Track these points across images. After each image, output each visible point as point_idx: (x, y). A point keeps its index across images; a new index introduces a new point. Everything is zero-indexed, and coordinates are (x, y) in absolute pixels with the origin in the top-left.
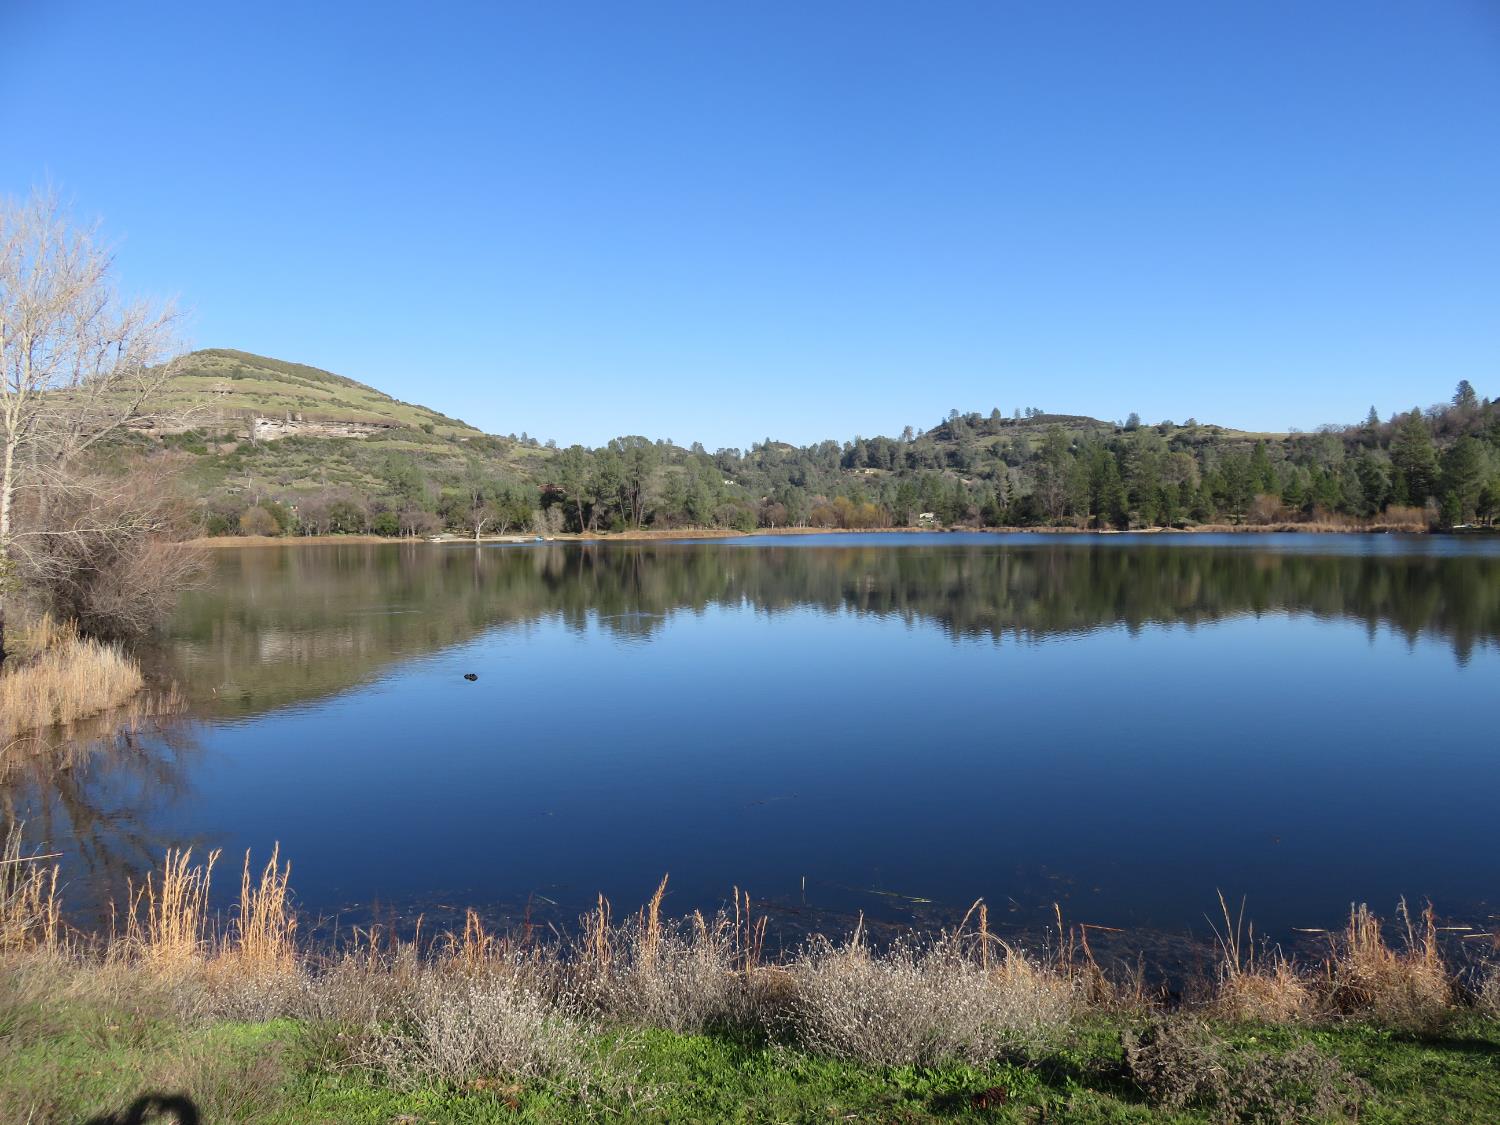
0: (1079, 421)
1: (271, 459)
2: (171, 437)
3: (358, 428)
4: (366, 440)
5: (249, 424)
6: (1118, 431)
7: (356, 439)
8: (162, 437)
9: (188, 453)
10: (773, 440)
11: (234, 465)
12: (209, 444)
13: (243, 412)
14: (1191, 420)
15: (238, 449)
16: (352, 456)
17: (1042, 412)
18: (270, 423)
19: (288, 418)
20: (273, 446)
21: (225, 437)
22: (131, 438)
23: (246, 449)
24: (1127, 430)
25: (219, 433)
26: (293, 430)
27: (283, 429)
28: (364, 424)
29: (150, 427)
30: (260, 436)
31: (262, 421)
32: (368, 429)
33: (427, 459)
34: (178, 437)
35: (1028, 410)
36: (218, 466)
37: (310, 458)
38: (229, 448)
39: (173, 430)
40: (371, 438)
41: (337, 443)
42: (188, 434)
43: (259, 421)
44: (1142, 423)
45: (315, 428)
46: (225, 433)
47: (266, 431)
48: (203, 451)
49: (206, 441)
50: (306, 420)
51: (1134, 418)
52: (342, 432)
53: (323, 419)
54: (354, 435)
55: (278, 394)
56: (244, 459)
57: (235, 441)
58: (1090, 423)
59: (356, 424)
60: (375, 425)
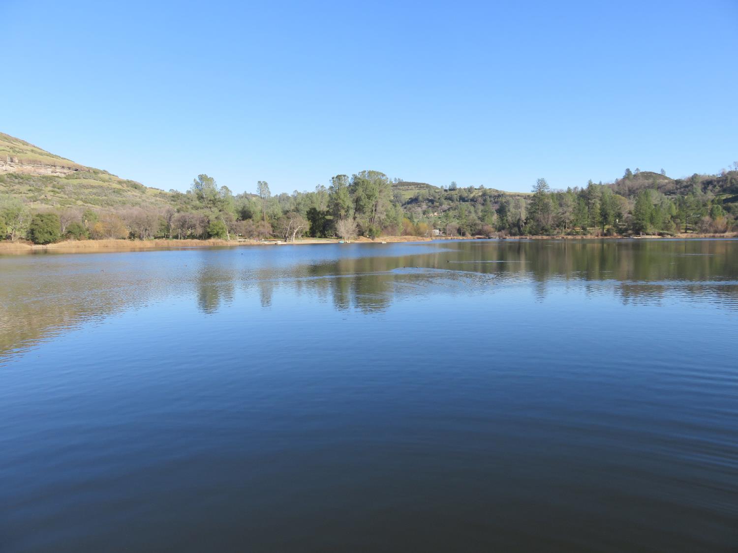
0: (422, 185)
3: (58, 170)
4: (65, 178)
6: (446, 191)
7: (58, 177)
14: (482, 185)
16: (62, 188)
17: (402, 180)
19: (8, 160)
24: (450, 190)
26: (13, 169)
27: (4, 168)
28: (63, 167)
32: (65, 171)
33: (114, 192)
35: (396, 179)
37: (32, 188)
40: (68, 177)
41: (47, 179)
44: (458, 187)
45: (28, 168)
50: (21, 162)
51: (454, 184)
52: (48, 172)
53: (33, 162)
54: (55, 175)
58: (428, 186)
59: (57, 167)
60: (69, 168)
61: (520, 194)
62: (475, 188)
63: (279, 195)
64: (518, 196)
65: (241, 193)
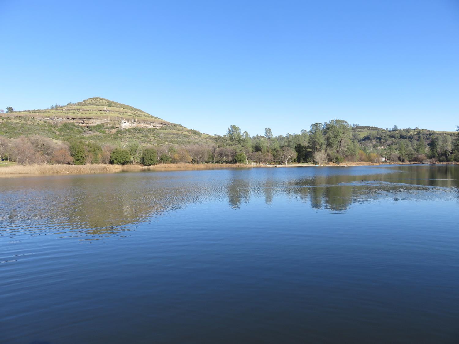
0: (373, 128)
1: (129, 136)
2: (91, 127)
3: (157, 125)
4: (160, 129)
5: (120, 123)
6: (390, 131)
7: (156, 129)
8: (88, 127)
9: (99, 133)
10: (259, 135)
11: (116, 137)
12: (106, 129)
13: (117, 117)
14: (417, 127)
15: (117, 132)
16: (158, 135)
18: (127, 122)
19: (133, 120)
20: (129, 130)
21: (111, 127)
22: (77, 127)
23: (120, 131)
24: (393, 131)
25: (109, 125)
26: (134, 125)
27: (131, 125)
28: (159, 123)
29: (82, 123)
30: (123, 127)
31: (124, 122)
32: (160, 125)
33: (184, 136)
34: (94, 127)
35: (354, 124)
36: (112, 138)
37: (144, 135)
38: (114, 131)
39: (92, 124)
41: (151, 130)
42: (98, 125)
43: (123, 121)
44: (399, 128)
45: (142, 125)
46: (111, 126)
47: (125, 125)
48: (104, 132)
49: (105, 129)
50: (139, 122)
51: (396, 127)
52: (151, 126)
53: (145, 121)
54: (155, 128)
55: (126, 112)
56: (120, 135)
57: (115, 129)
58: (377, 129)
60: (162, 124)
61: (447, 133)
62: (412, 129)
63: (277, 136)
64: (446, 134)
65: (255, 135)
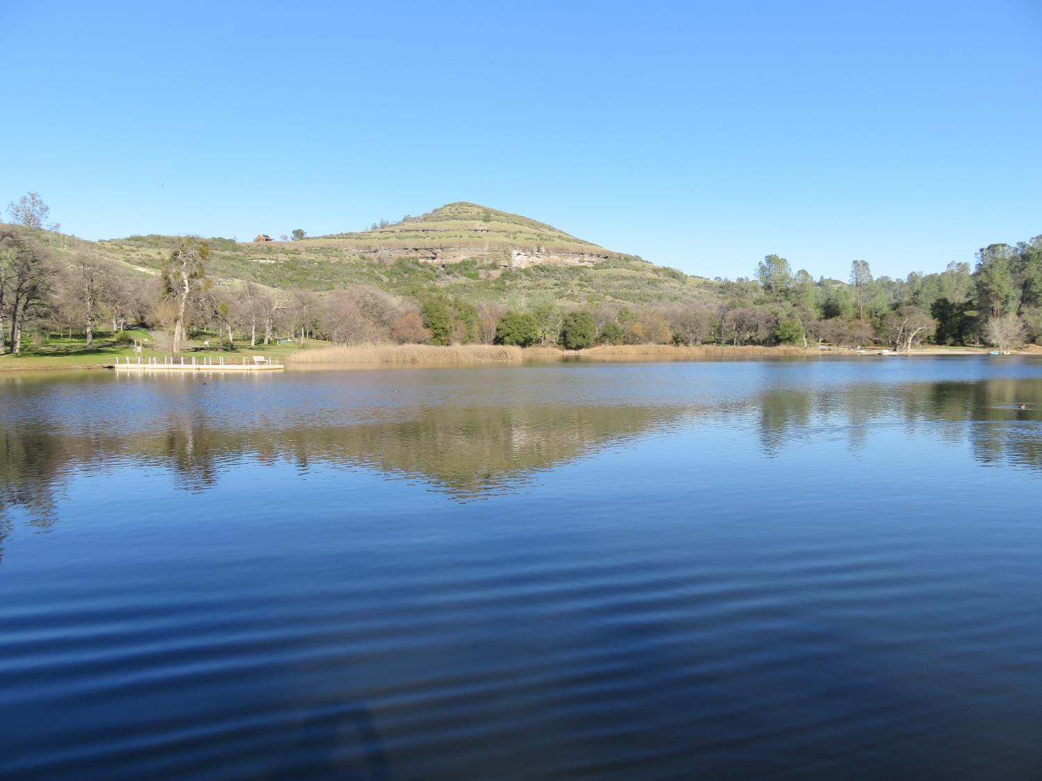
1: (527, 283)
2: (451, 266)
3: (587, 258)
4: (593, 268)
5: (508, 255)
7: (585, 267)
8: (443, 266)
9: (465, 278)
11: (501, 289)
12: (481, 270)
13: (503, 244)
15: (503, 275)
16: (589, 280)
18: (523, 254)
19: (535, 250)
20: (526, 272)
21: (491, 265)
22: (422, 266)
23: (509, 274)
25: (485, 262)
26: (539, 260)
27: (530, 259)
28: (592, 255)
29: (434, 258)
30: (515, 265)
31: (517, 253)
32: (594, 259)
33: (649, 283)
34: (457, 266)
36: (492, 289)
37: (558, 282)
38: (496, 274)
39: (452, 261)
40: (596, 267)
41: (573, 270)
42: (464, 263)
43: (515, 252)
45: (554, 258)
46: (490, 262)
47: (520, 260)
48: (475, 276)
49: (477, 269)
50: (548, 252)
52: (574, 261)
53: (560, 251)
54: (582, 264)
55: (521, 232)
56: (508, 283)
57: (498, 268)
59: (586, 255)
60: (598, 256)
